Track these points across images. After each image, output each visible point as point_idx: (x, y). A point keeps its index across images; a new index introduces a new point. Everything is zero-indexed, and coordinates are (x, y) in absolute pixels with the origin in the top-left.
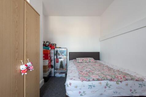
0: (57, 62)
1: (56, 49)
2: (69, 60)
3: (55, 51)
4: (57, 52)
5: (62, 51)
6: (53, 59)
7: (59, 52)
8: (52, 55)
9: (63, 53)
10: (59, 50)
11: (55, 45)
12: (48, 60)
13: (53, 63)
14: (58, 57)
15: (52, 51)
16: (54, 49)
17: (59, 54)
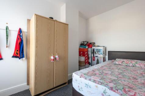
0: (94, 60)
1: (93, 48)
2: (108, 60)
3: (92, 50)
4: (94, 50)
5: (98, 50)
6: (91, 57)
7: (95, 50)
8: (90, 53)
9: (99, 52)
10: (95, 48)
11: (93, 43)
12: (84, 57)
13: (90, 61)
14: (95, 55)
15: (90, 49)
16: (91, 47)
17: (95, 53)
